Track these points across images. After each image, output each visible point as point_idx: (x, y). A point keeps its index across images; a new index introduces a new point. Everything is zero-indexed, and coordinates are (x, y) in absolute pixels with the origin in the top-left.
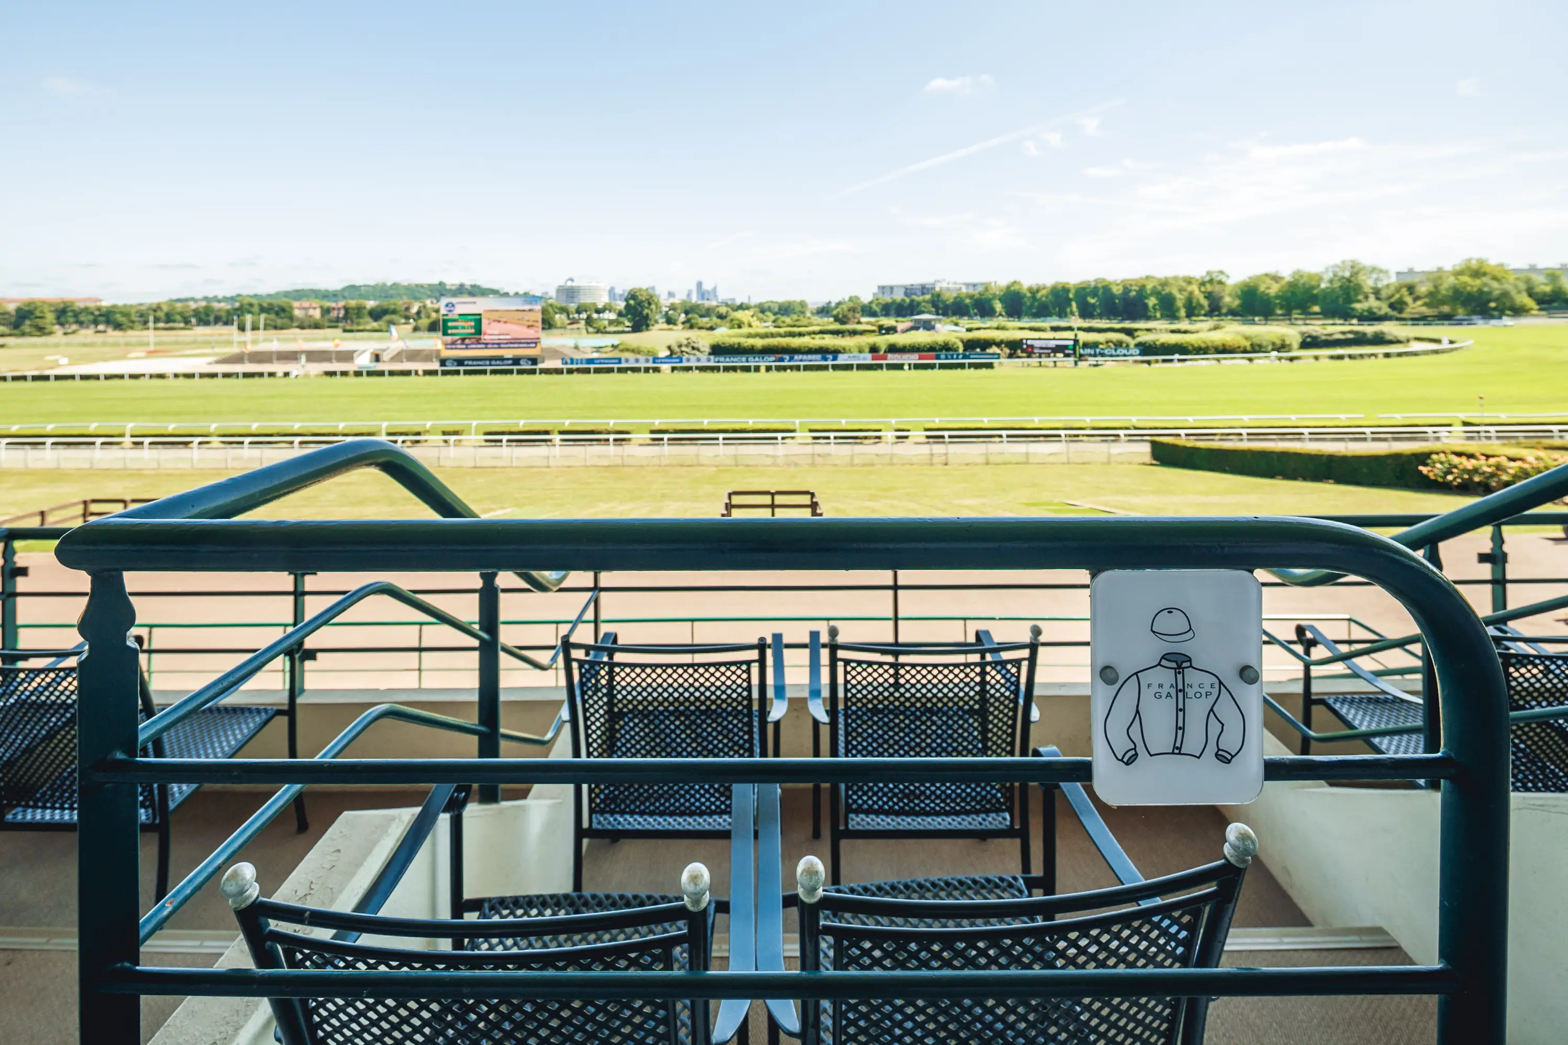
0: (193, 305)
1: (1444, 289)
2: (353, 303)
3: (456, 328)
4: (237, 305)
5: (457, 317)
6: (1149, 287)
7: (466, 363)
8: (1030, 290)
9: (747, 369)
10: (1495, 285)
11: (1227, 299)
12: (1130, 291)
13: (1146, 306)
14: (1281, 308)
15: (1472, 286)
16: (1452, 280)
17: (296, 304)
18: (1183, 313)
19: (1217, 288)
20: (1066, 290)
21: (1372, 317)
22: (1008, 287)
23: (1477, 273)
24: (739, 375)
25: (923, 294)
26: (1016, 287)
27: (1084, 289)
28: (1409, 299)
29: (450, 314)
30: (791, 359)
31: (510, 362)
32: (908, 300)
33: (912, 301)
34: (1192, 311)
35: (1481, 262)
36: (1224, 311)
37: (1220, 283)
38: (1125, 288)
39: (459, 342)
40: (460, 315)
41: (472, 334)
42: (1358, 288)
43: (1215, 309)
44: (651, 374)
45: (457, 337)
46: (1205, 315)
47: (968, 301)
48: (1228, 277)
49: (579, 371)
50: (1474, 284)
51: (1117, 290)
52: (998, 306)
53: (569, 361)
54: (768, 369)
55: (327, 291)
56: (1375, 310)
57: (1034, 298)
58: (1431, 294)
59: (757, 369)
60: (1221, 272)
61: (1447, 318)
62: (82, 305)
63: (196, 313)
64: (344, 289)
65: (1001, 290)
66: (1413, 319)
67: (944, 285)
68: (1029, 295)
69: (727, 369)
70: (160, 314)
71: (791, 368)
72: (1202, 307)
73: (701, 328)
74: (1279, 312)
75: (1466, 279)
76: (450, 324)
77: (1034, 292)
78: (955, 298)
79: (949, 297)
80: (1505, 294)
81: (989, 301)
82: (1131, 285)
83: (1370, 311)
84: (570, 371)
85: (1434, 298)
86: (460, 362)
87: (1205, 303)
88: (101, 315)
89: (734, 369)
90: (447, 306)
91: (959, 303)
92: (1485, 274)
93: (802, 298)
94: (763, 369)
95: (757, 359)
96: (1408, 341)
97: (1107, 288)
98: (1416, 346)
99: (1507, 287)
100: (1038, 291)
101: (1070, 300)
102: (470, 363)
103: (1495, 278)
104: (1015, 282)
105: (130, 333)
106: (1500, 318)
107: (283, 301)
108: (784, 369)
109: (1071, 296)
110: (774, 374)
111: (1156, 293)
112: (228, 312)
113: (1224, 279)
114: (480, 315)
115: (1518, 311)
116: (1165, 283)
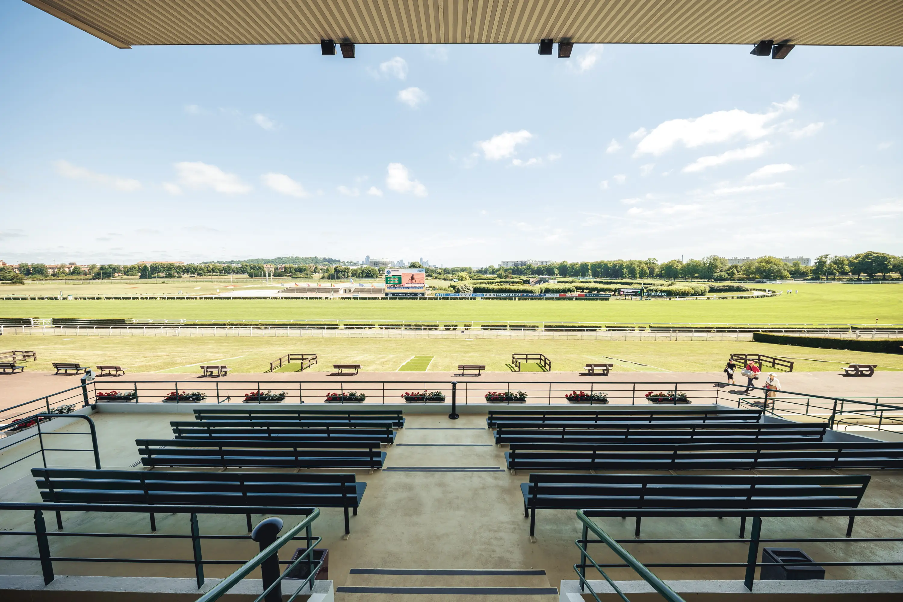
0: (223, 265)
1: (753, 268)
2: (288, 265)
3: (391, 281)
4: (240, 266)
5: (392, 277)
6: (625, 265)
7: (396, 295)
8: (571, 265)
9: (511, 299)
10: (776, 267)
11: (657, 270)
12: (616, 266)
13: (623, 272)
14: (681, 274)
15: (766, 267)
16: (757, 265)
17: (265, 266)
18: (638, 276)
19: (653, 265)
20: (587, 265)
21: (721, 279)
22: (561, 264)
23: (768, 262)
24: (508, 301)
25: (522, 265)
26: (565, 264)
27: (595, 265)
28: (736, 272)
29: (388, 275)
30: (527, 295)
31: (414, 294)
32: (516, 268)
33: (518, 268)
34: (642, 275)
35: (770, 257)
36: (654, 275)
37: (653, 263)
38: (614, 264)
39: (393, 286)
40: (393, 275)
41: (397, 283)
42: (716, 267)
43: (651, 274)
44: (472, 300)
45: (392, 285)
46: (648, 277)
47: (543, 269)
48: (657, 261)
49: (443, 299)
50: (767, 267)
51: (610, 265)
52: (556, 271)
53: (438, 295)
54: (519, 299)
55: (269, 260)
56: (723, 276)
57: (573, 269)
58: (746, 270)
59: (515, 299)
60: (654, 259)
61: (752, 280)
62: (177, 265)
63: (224, 269)
64: (276, 259)
65: (559, 265)
66: (738, 280)
67: (531, 262)
68: (570, 267)
69: (503, 299)
70: (209, 269)
71: (528, 299)
72: (647, 273)
73: (440, 279)
74: (680, 276)
75: (764, 264)
76: (389, 279)
77: (573, 266)
78: (538, 268)
79: (535, 266)
80: (779, 271)
81: (552, 269)
82: (617, 264)
83: (721, 276)
84: (440, 299)
85: (748, 272)
86: (393, 294)
87: (648, 271)
88: (185, 269)
89: (505, 299)
90: (387, 272)
91: (539, 270)
92: (771, 262)
93: (470, 266)
94: (517, 299)
95: (513, 295)
96: (751, 290)
97: (606, 265)
98: (756, 293)
99: (781, 268)
100: (574, 265)
101: (589, 269)
102: (397, 295)
103: (775, 264)
104: (565, 261)
105: (204, 277)
106: (775, 280)
107: (260, 264)
108: (526, 299)
109: (589, 268)
110: (521, 301)
111: (628, 267)
112: (237, 269)
113: (655, 262)
114: (401, 275)
115: (782, 278)
116: (632, 263)
